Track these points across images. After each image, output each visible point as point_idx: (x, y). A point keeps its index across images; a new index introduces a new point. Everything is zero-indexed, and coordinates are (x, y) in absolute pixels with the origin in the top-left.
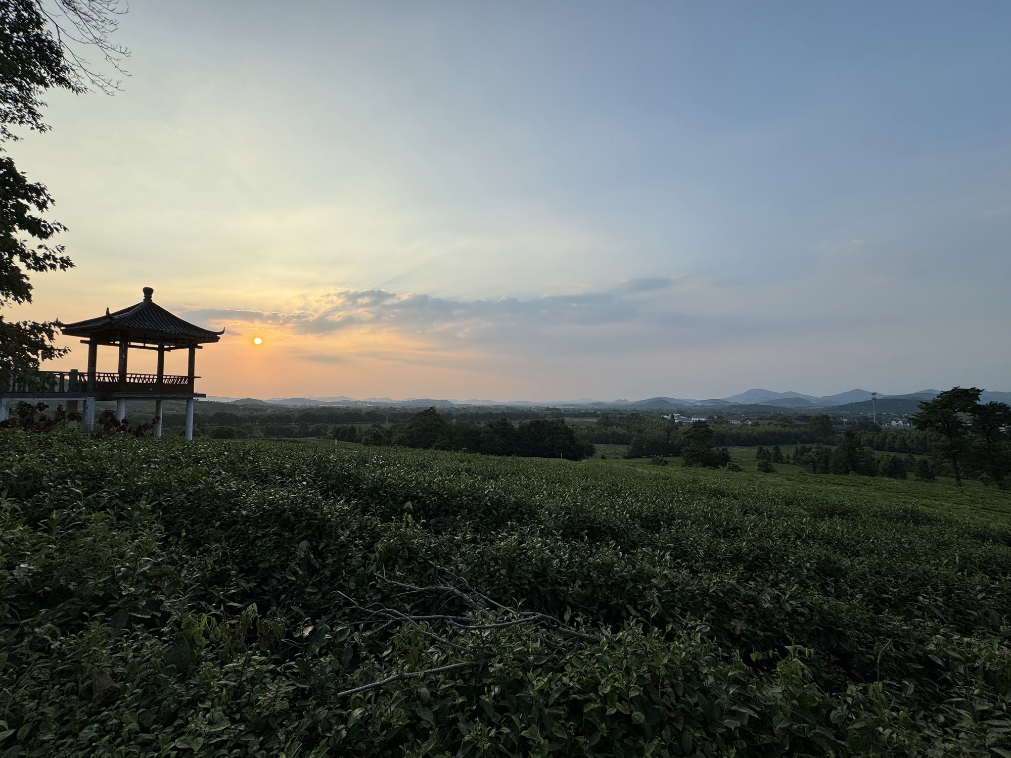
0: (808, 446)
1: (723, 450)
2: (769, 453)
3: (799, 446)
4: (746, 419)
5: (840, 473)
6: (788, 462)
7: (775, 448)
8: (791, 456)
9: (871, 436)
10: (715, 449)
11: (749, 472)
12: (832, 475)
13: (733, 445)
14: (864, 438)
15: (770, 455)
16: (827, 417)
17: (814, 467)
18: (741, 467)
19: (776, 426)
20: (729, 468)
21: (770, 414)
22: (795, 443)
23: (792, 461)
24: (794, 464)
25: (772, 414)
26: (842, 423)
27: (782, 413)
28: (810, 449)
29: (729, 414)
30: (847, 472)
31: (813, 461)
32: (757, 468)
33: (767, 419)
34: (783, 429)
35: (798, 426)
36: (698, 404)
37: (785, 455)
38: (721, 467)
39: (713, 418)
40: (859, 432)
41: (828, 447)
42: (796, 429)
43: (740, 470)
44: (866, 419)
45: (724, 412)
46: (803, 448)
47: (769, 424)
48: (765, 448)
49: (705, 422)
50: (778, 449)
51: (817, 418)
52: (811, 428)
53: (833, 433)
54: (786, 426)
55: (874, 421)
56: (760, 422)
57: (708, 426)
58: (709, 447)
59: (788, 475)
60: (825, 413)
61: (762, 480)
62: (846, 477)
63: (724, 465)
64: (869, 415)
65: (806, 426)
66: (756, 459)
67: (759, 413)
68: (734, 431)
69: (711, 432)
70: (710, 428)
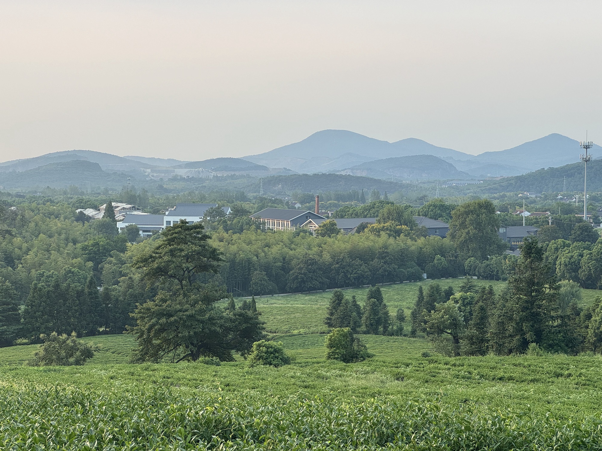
0: (444, 284)
1: (246, 306)
2: (357, 307)
3: (427, 284)
4: (307, 217)
5: (510, 352)
6: (399, 332)
7: (372, 296)
8: (408, 313)
9: (576, 254)
10: (222, 305)
11: (307, 364)
12: (491, 357)
13: (271, 293)
14: (563, 259)
15: (360, 314)
16: (488, 207)
17: (456, 340)
18: (288, 352)
19: (377, 232)
20: (259, 357)
21: (363, 200)
22: (415, 278)
23: (407, 328)
24: (413, 333)
25: (370, 200)
26: (518, 223)
27: (392, 197)
28: (449, 293)
29: (263, 203)
30: (523, 347)
31: (455, 325)
32: (327, 351)
33: (357, 215)
34: (391, 241)
35: (425, 233)
36: (183, 172)
37: (393, 313)
38: (237, 356)
39: (221, 214)
40: (552, 245)
41: (486, 284)
42: (421, 241)
43: (286, 361)
44: (568, 210)
45: (251, 195)
46: (435, 290)
47: (361, 228)
48: (348, 294)
49: (199, 227)
50: (377, 296)
51: (468, 211)
52: (453, 237)
53: (501, 248)
54: (398, 233)
55: (585, 216)
56: (340, 224)
57: (205, 237)
58: (208, 300)
59: (396, 365)
60: (484, 197)
61: (338, 383)
62: (520, 359)
63: (245, 349)
64: (574, 201)
65: (442, 232)
66: (325, 328)
67: (339, 198)
68: (275, 250)
69: (214, 254)
70: (213, 243)
